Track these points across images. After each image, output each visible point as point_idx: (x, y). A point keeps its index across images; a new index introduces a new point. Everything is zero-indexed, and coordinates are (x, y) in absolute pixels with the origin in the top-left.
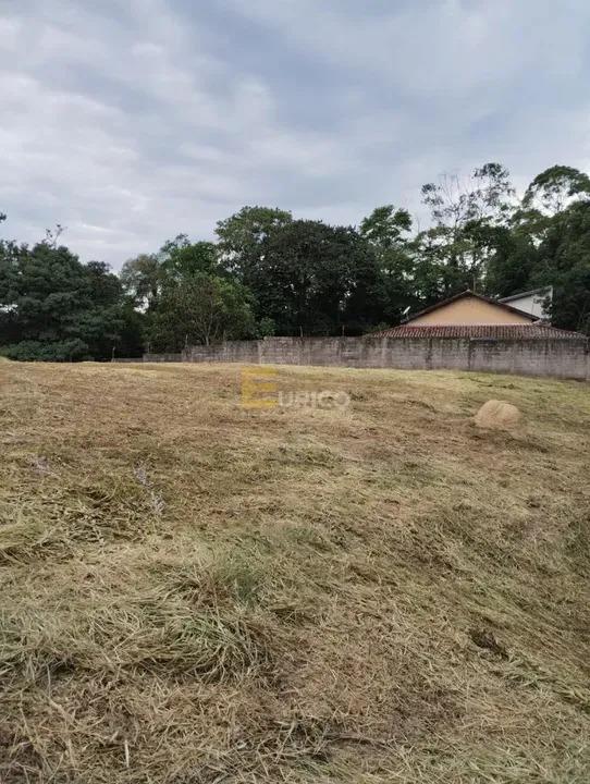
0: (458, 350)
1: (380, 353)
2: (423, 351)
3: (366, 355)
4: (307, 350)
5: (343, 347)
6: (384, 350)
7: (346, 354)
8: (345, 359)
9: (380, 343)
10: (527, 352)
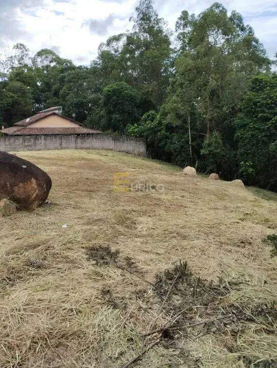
0: (71, 140)
1: (41, 143)
2: (58, 141)
3: (35, 144)
4: (7, 143)
5: (24, 141)
6: (43, 141)
7: (26, 144)
8: (26, 146)
9: (41, 138)
10: (95, 140)
